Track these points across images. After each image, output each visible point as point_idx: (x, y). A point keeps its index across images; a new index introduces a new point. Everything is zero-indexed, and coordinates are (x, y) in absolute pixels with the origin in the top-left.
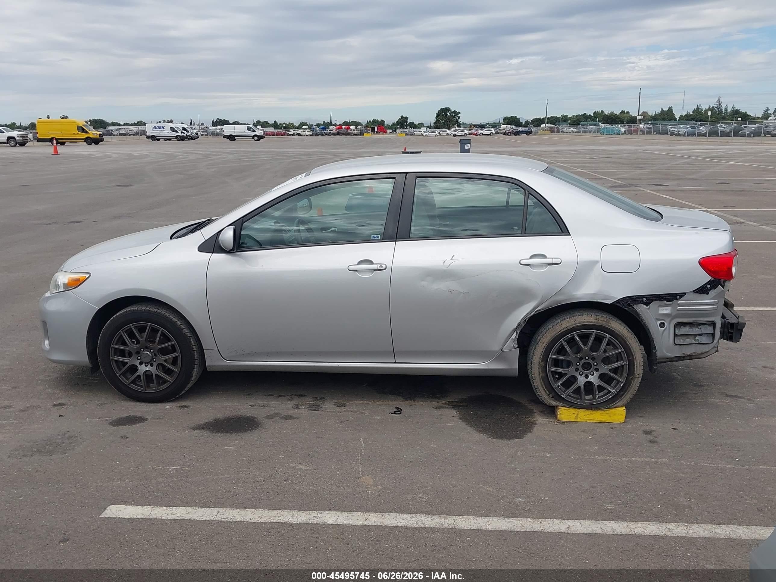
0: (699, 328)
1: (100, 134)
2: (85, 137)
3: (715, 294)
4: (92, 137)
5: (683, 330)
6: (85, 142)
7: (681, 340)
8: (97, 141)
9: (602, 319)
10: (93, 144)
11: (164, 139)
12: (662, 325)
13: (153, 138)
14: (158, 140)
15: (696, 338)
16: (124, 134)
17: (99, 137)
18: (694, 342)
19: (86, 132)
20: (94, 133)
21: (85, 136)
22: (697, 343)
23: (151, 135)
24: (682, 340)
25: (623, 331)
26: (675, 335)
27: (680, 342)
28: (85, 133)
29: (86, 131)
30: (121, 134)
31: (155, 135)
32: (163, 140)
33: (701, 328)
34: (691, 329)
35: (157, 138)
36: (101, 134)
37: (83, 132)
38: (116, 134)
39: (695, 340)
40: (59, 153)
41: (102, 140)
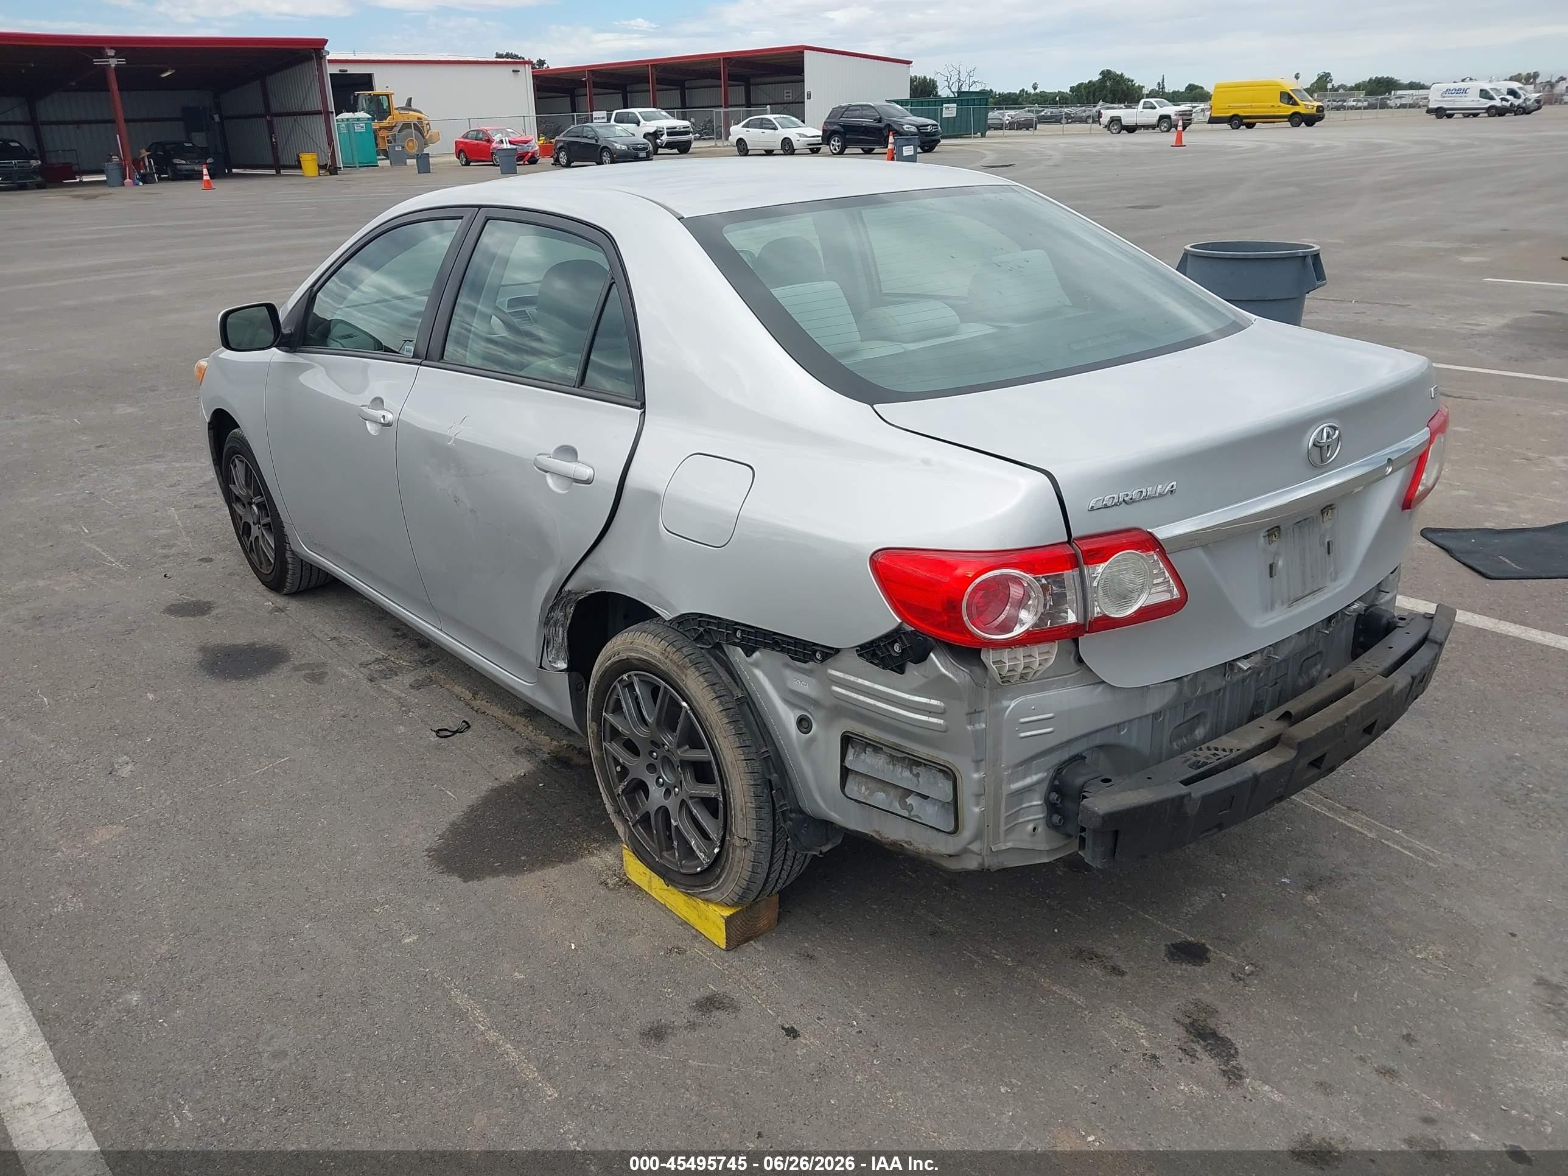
0: (915, 772)
1: (1318, 107)
2: (1290, 113)
3: (924, 680)
4: (1303, 112)
5: (868, 760)
6: (1289, 121)
7: (863, 788)
8: (1310, 120)
9: (675, 657)
10: (1303, 124)
11: (1463, 114)
12: (805, 724)
13: (1440, 113)
14: (1450, 116)
15: (909, 800)
16: (1411, 106)
17: (1315, 112)
18: (897, 807)
19: (1295, 104)
20: (1308, 105)
21: (1290, 110)
22: (907, 815)
23: (1436, 106)
24: (867, 789)
25: (708, 706)
26: (845, 772)
27: (859, 792)
28: (1292, 104)
29: (1295, 101)
30: (1403, 106)
31: (1446, 106)
32: (1461, 116)
33: (917, 775)
34: (891, 767)
35: (1448, 112)
36: (1321, 107)
37: (1288, 103)
38: (1394, 105)
39: (905, 806)
40: (1183, 144)
41: (1321, 118)
